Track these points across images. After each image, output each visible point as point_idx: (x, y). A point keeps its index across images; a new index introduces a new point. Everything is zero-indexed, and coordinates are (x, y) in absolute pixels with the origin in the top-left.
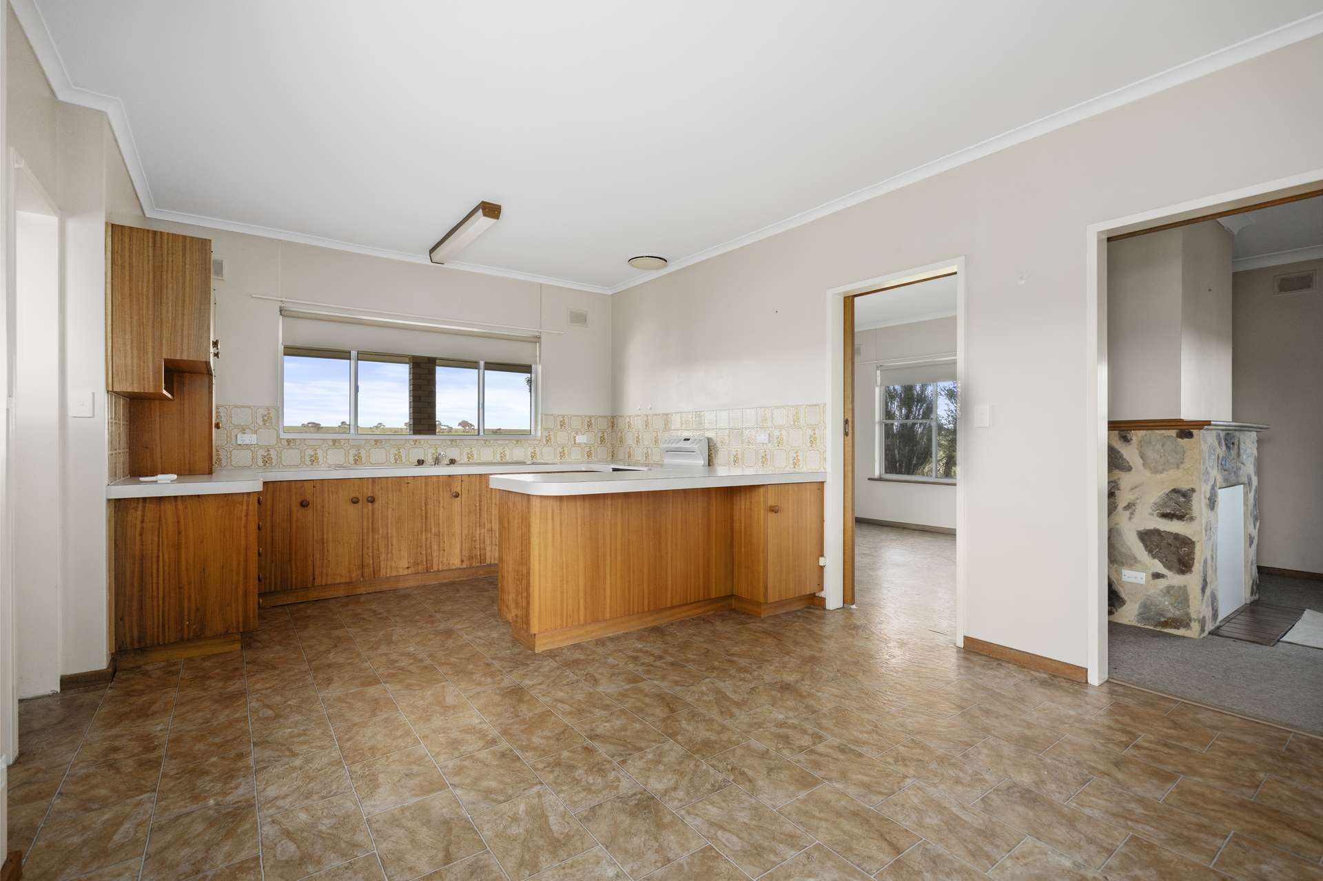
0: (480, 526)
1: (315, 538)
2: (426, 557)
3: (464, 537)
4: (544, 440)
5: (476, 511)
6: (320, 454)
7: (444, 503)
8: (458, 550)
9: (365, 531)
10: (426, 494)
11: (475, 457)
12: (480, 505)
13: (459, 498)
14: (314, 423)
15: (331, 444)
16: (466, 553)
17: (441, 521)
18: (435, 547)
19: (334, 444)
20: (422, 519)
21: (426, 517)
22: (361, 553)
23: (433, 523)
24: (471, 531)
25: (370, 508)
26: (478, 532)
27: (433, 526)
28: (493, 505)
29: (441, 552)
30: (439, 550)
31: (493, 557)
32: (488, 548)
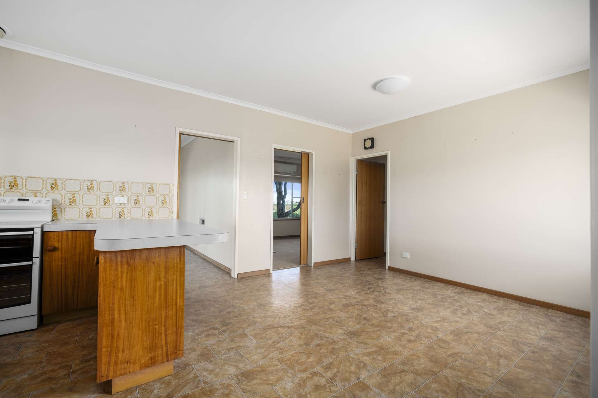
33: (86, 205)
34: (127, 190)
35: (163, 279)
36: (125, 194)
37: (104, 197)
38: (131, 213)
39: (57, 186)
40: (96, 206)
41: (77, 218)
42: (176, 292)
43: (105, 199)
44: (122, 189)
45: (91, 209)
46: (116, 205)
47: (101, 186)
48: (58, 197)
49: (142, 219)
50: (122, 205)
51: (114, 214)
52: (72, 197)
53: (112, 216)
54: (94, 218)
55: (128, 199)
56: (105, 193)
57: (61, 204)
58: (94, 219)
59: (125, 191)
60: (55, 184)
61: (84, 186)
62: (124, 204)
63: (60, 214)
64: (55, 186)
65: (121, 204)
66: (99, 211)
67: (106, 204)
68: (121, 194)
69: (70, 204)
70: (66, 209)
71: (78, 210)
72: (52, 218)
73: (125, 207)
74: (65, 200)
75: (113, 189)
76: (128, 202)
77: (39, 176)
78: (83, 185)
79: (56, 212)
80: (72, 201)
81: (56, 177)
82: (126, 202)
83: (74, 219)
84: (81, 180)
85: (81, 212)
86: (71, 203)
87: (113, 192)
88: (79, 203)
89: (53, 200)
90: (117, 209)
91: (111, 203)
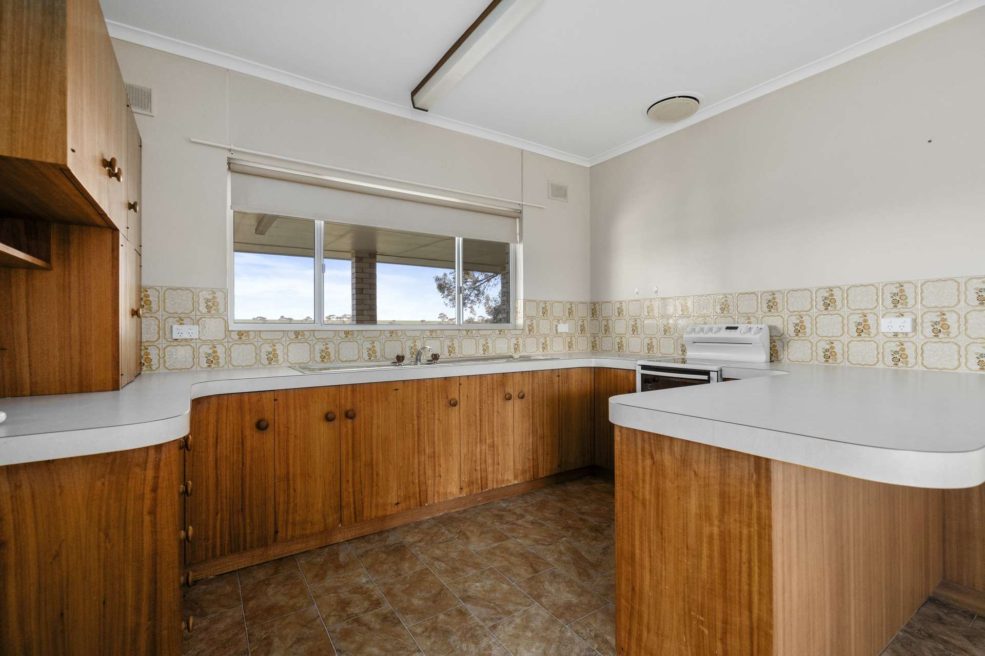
0: (480, 441)
1: (278, 473)
2: (420, 488)
3: (463, 456)
4: (527, 329)
5: (476, 422)
6: (279, 349)
7: (439, 414)
8: (456, 475)
9: (344, 458)
10: (418, 403)
11: (457, 351)
12: (480, 416)
13: (457, 408)
14: (261, 317)
15: (294, 336)
16: (465, 478)
17: (436, 438)
18: (429, 473)
19: (297, 337)
20: (414, 437)
21: (418, 433)
22: (338, 490)
23: (426, 442)
24: (470, 449)
25: (349, 426)
26: (478, 449)
27: (427, 444)
28: (495, 414)
29: (437, 479)
30: (435, 476)
31: (495, 480)
32: (490, 469)
33: (822, 337)
34: (911, 302)
35: (716, 522)
36: (908, 310)
37: (857, 318)
38: (924, 355)
39: (775, 304)
40: (841, 338)
41: (808, 361)
42: (750, 575)
43: (859, 324)
44: (898, 300)
45: (832, 343)
46: (885, 336)
47: (849, 298)
48: (777, 322)
49: (957, 371)
50: (900, 336)
51: (880, 356)
52: (798, 322)
53: (876, 359)
54: (839, 362)
55: (914, 321)
56: (860, 311)
57: (782, 335)
58: (839, 364)
59: (906, 304)
60: (773, 301)
61: (818, 299)
62: (906, 334)
63: (782, 352)
64: (773, 304)
65: (896, 335)
66: (848, 347)
67: (863, 334)
68: (895, 310)
69: (797, 335)
70: (790, 343)
71: (810, 346)
72: (771, 358)
73: (907, 339)
74: (788, 327)
75: (877, 300)
76: (914, 329)
77: (752, 291)
78: (816, 297)
79: (776, 349)
80: (799, 329)
81: (774, 289)
82: (908, 328)
83: (804, 362)
84: (812, 290)
85: (814, 348)
86: (797, 332)
87: (875, 307)
88: (810, 332)
89: (771, 328)
90: (888, 344)
91: (873, 331)
